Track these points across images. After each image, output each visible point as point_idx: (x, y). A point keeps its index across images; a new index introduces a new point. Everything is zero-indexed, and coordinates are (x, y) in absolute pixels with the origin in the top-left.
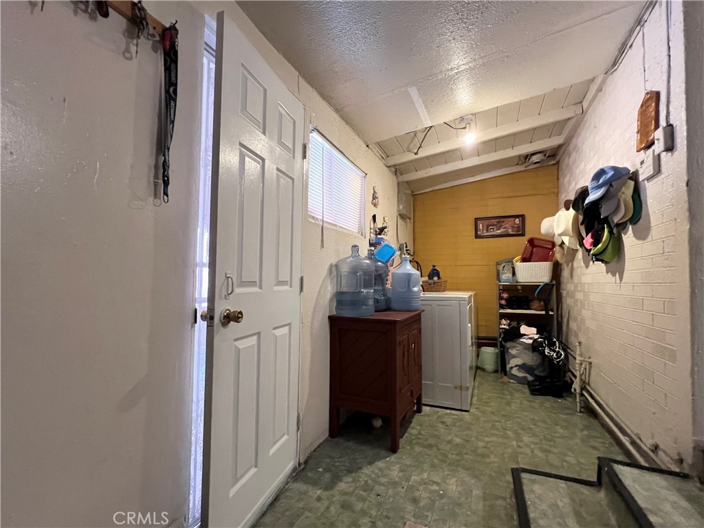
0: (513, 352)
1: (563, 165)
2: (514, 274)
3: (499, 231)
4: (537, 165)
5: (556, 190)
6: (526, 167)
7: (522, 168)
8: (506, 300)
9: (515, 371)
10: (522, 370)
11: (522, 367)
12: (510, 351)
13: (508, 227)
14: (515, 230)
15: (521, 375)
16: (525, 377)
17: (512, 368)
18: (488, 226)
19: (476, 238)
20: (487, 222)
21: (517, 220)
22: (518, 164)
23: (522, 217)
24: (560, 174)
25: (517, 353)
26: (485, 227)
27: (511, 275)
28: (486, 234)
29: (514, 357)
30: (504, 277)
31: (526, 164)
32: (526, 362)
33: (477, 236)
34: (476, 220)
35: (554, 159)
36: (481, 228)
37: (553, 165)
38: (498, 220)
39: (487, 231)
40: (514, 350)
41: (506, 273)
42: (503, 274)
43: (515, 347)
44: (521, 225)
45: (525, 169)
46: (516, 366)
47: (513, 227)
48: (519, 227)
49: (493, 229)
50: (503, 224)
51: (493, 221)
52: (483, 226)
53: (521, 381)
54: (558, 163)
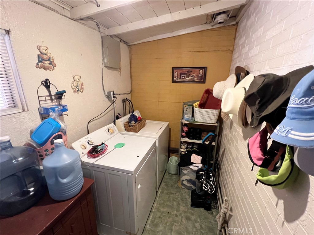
0: (185, 172)
1: (241, 26)
2: (193, 116)
3: (188, 79)
4: (221, 25)
5: (231, 48)
6: (212, 26)
7: (208, 27)
8: (186, 133)
9: (185, 182)
10: (189, 182)
11: (189, 181)
12: (183, 171)
13: (194, 75)
14: (199, 78)
15: (188, 185)
16: (190, 186)
17: (183, 180)
18: (181, 74)
19: (172, 83)
20: (180, 71)
21: (201, 71)
22: (206, 23)
23: (205, 69)
24: (237, 34)
25: (187, 173)
26: (179, 74)
27: (191, 116)
28: (179, 80)
29: (185, 175)
30: (186, 116)
31: (212, 24)
32: (192, 179)
33: (173, 81)
34: (174, 69)
35: (235, 20)
36: (176, 76)
37: (234, 25)
38: (188, 70)
39: (180, 78)
40: (186, 171)
41: (187, 114)
42: (186, 114)
43: (186, 169)
44: (203, 75)
45: (211, 28)
46: (186, 180)
47: (198, 76)
48: (202, 76)
49: (184, 76)
50: (192, 73)
51: (184, 70)
52: (177, 74)
53: (188, 188)
54: (237, 24)
